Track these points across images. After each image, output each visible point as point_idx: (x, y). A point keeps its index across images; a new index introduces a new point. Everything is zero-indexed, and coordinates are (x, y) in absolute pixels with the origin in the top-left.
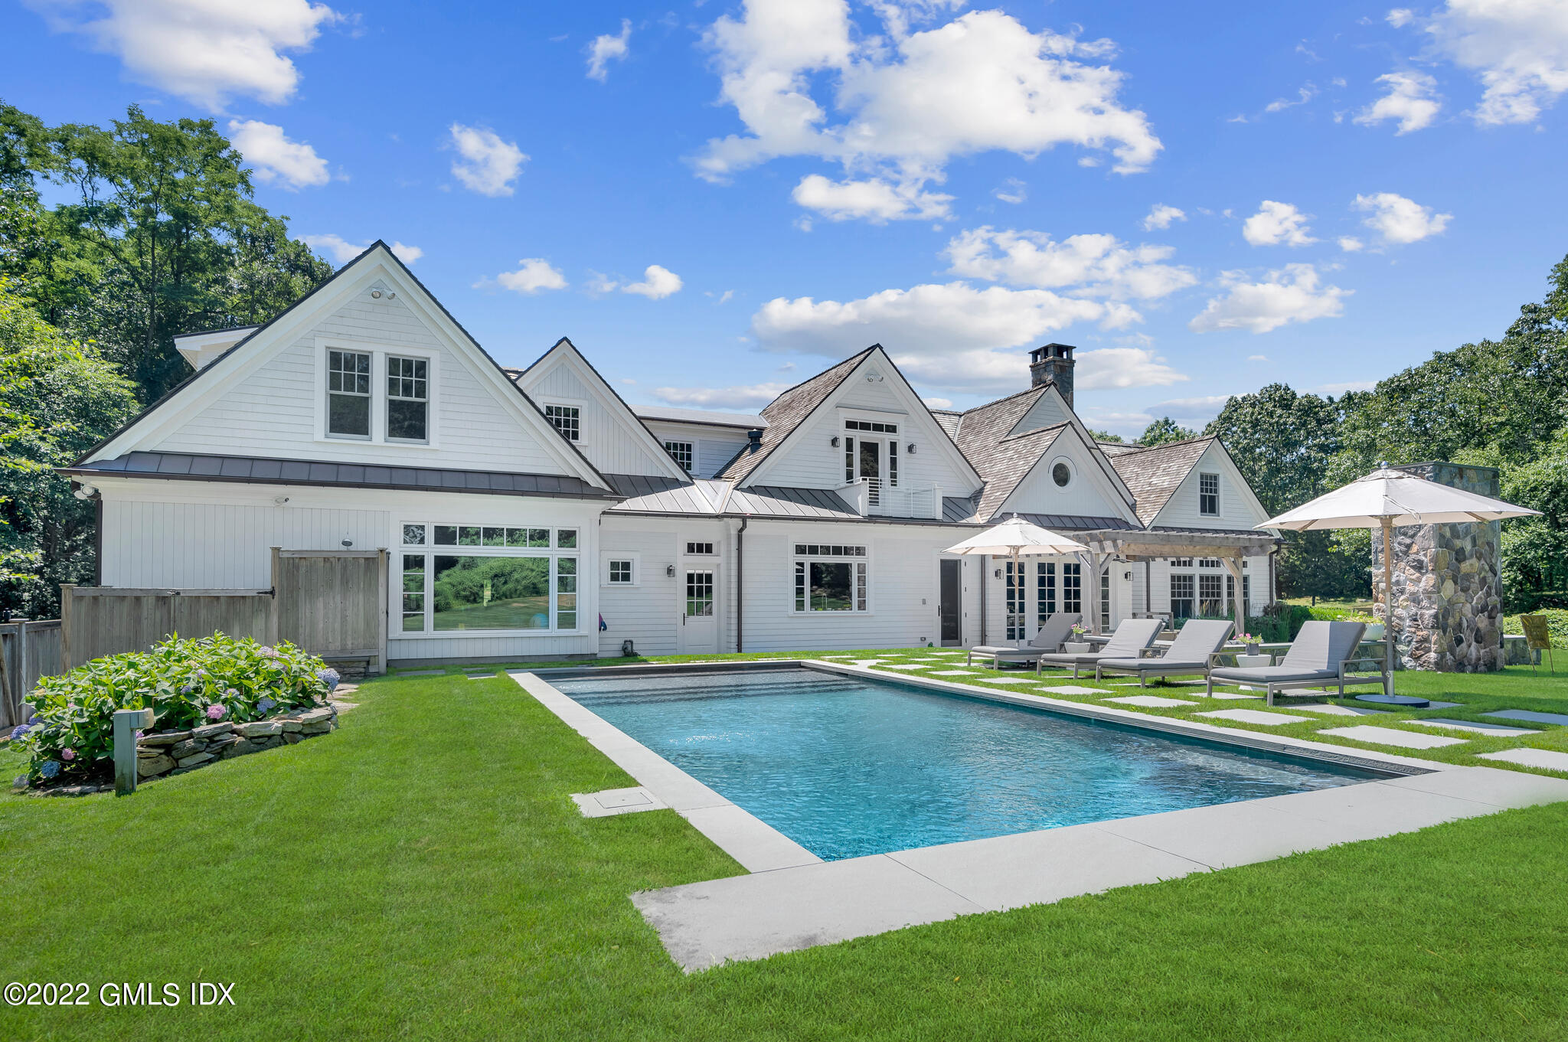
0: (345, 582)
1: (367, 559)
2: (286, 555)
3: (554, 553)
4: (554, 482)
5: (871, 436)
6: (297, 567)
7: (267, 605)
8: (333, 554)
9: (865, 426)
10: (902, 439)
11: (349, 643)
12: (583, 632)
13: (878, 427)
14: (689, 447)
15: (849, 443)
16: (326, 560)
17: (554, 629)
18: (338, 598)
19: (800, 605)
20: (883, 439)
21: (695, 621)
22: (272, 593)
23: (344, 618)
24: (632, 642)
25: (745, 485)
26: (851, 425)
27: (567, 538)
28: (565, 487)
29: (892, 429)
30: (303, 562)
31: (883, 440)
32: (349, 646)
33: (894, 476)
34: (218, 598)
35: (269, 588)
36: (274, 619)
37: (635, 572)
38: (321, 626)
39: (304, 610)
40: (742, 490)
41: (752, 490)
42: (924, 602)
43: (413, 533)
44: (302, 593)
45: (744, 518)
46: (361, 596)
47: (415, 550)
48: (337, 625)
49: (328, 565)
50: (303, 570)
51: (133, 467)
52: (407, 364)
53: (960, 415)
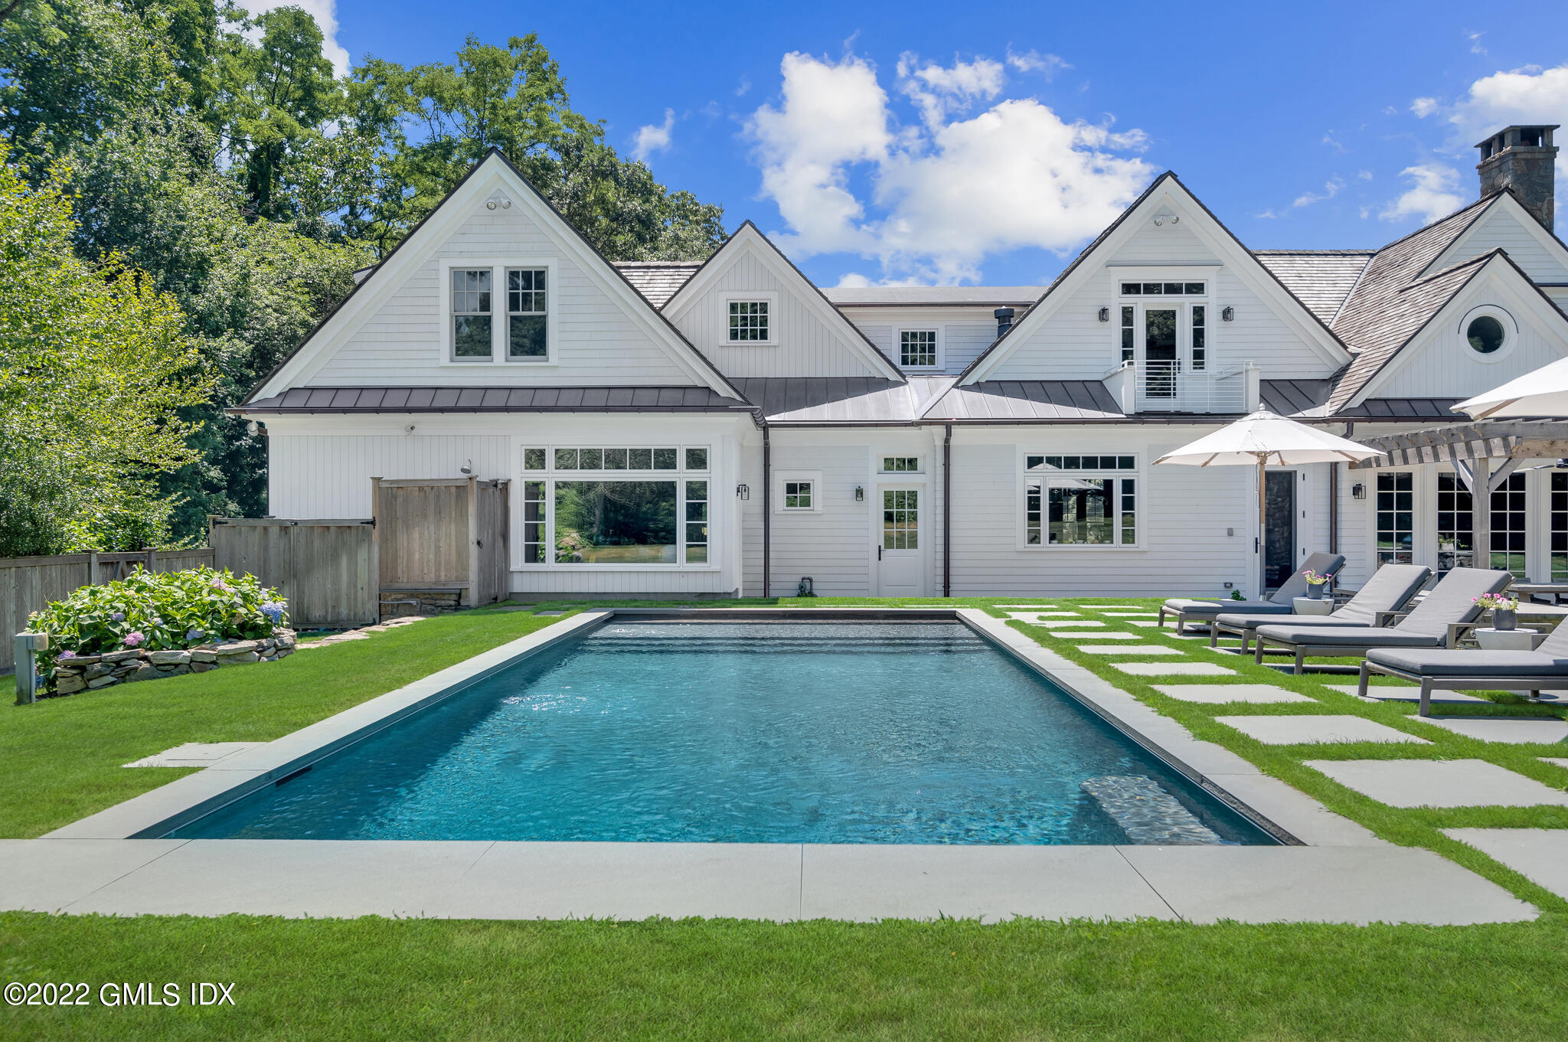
0: (438, 512)
1: (458, 487)
2: (384, 485)
3: (681, 475)
4: (679, 394)
5: (1162, 302)
6: (395, 497)
7: (370, 535)
8: (426, 484)
9: (1151, 289)
10: (1212, 302)
11: (443, 574)
12: (716, 567)
13: (1172, 289)
14: (932, 336)
15: (1127, 315)
16: (421, 489)
17: (682, 564)
18: (432, 527)
19: (1034, 539)
20: (1183, 305)
21: (892, 555)
22: (373, 523)
23: (438, 548)
24: (811, 580)
25: (970, 380)
26: (1130, 289)
27: (697, 459)
28: (691, 398)
29: (1196, 288)
30: (401, 492)
31: (1181, 306)
32: (443, 578)
33: (1199, 355)
34: (328, 528)
35: (370, 517)
36: (376, 549)
37: (817, 495)
38: (417, 556)
39: (402, 539)
40: (965, 388)
41: (978, 387)
42: (1230, 533)
43: (535, 459)
44: (400, 523)
45: (948, 425)
46: (453, 527)
47: (535, 475)
48: (432, 556)
49: (422, 494)
50: (400, 500)
51: (287, 404)
52: (527, 275)
53: (1372, 255)
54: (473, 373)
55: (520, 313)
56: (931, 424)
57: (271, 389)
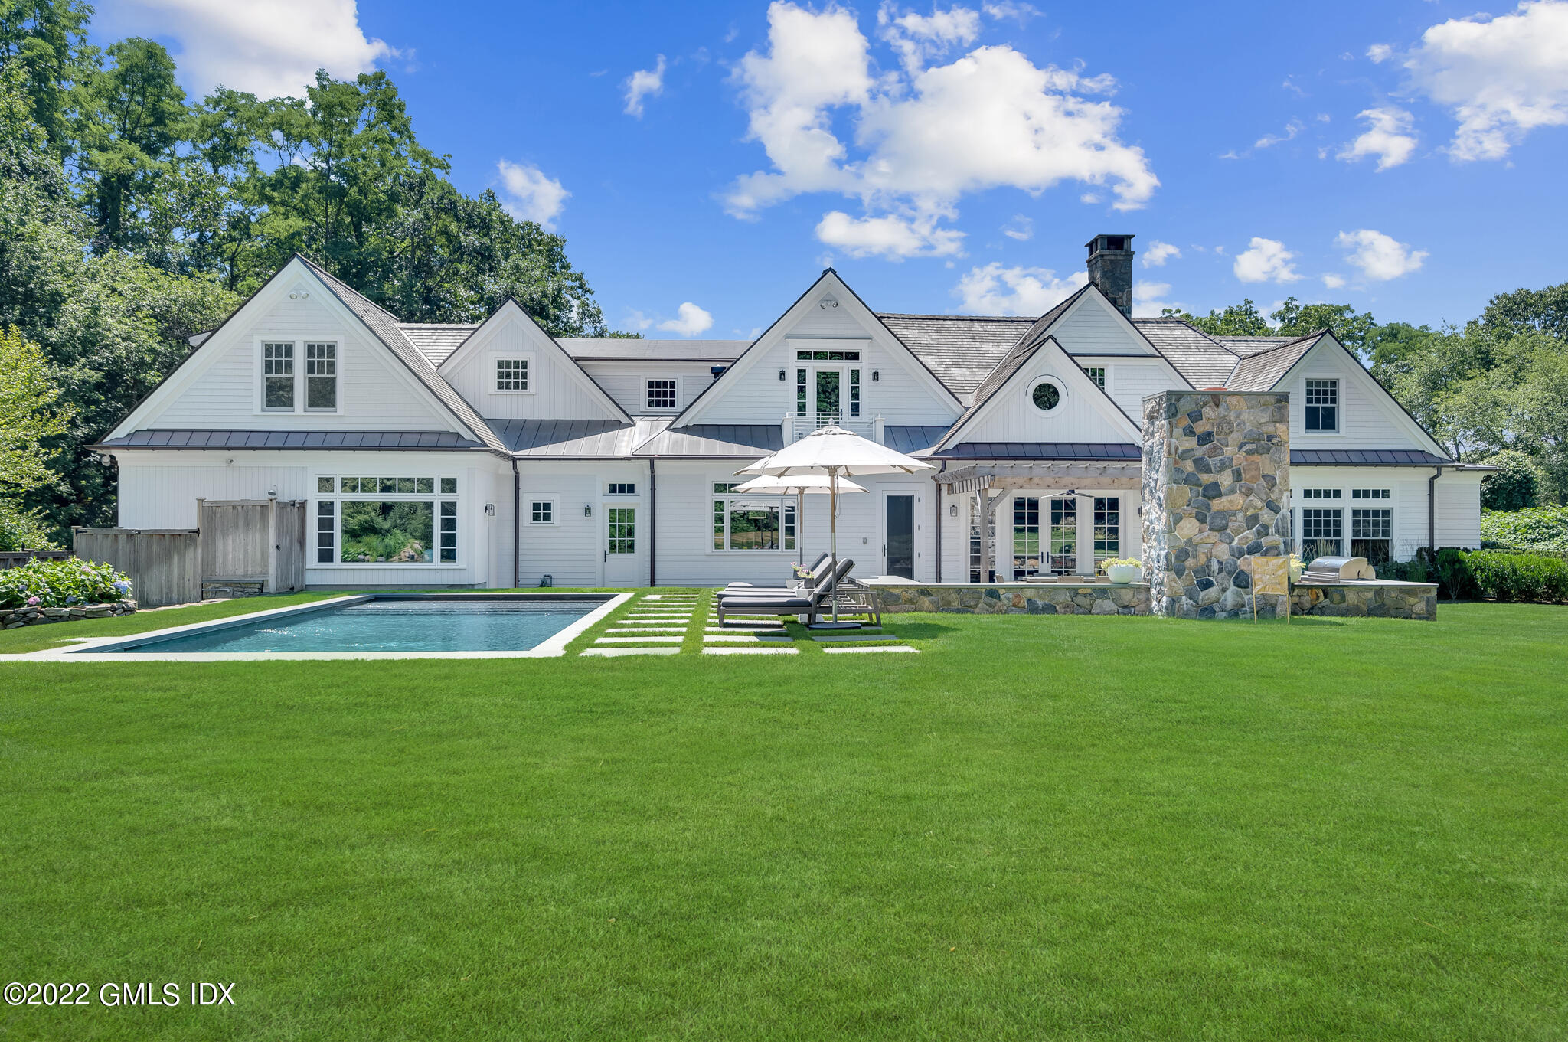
0: (247, 524)
1: (262, 506)
2: (206, 505)
3: (437, 497)
4: (435, 438)
5: (828, 366)
6: (215, 514)
7: (195, 541)
8: (238, 504)
9: (819, 355)
10: (864, 366)
11: (250, 570)
12: (462, 566)
13: (836, 355)
14: (673, 385)
15: (802, 373)
16: (234, 507)
17: (437, 562)
18: (242, 536)
19: (719, 546)
20: (844, 368)
21: (615, 558)
22: (198, 532)
23: (246, 551)
24: (550, 577)
25: (680, 424)
26: (803, 355)
27: (450, 485)
28: (445, 441)
29: (854, 356)
30: (219, 510)
31: (842, 368)
32: (250, 573)
33: (855, 408)
34: (164, 536)
35: (195, 528)
36: (199, 551)
37: (555, 512)
38: (231, 556)
39: (219, 544)
40: (676, 430)
41: (686, 429)
42: (865, 541)
43: (326, 484)
44: (218, 532)
45: (652, 460)
46: (258, 536)
47: (326, 497)
48: (242, 557)
49: (235, 511)
50: (218, 515)
51: (134, 442)
52: (321, 348)
53: (1034, 322)
54: (279, 420)
55: (316, 376)
56: (638, 459)
57: (121, 431)
